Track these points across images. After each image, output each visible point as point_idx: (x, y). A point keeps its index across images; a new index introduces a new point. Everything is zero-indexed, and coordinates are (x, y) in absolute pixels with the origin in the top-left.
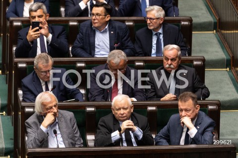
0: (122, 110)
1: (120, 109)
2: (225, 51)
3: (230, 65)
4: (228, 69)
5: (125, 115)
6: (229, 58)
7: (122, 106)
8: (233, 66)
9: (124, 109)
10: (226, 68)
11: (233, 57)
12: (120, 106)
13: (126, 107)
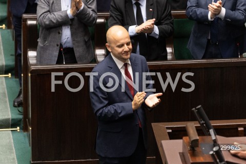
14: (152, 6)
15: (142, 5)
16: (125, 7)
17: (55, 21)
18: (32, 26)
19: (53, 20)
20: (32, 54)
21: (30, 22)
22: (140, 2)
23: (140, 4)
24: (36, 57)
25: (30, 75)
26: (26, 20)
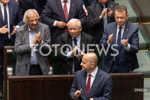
0: (73, 30)
1: (71, 29)
2: (136, 12)
3: (139, 20)
4: (138, 23)
5: (74, 33)
6: (138, 16)
7: (73, 27)
8: (141, 21)
9: (74, 29)
10: (137, 23)
11: (141, 16)
12: (72, 27)
13: (75, 28)
14: (84, 42)
15: (77, 41)
16: (68, 41)
17: (23, 50)
18: (10, 53)
19: (22, 49)
20: (10, 69)
21: (8, 51)
22: (77, 39)
23: (76, 40)
24: (12, 71)
25: (8, 81)
26: (6, 49)
